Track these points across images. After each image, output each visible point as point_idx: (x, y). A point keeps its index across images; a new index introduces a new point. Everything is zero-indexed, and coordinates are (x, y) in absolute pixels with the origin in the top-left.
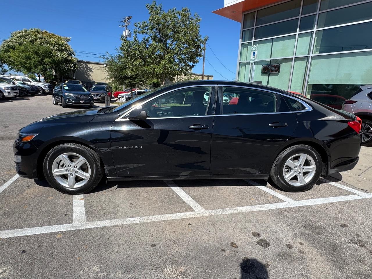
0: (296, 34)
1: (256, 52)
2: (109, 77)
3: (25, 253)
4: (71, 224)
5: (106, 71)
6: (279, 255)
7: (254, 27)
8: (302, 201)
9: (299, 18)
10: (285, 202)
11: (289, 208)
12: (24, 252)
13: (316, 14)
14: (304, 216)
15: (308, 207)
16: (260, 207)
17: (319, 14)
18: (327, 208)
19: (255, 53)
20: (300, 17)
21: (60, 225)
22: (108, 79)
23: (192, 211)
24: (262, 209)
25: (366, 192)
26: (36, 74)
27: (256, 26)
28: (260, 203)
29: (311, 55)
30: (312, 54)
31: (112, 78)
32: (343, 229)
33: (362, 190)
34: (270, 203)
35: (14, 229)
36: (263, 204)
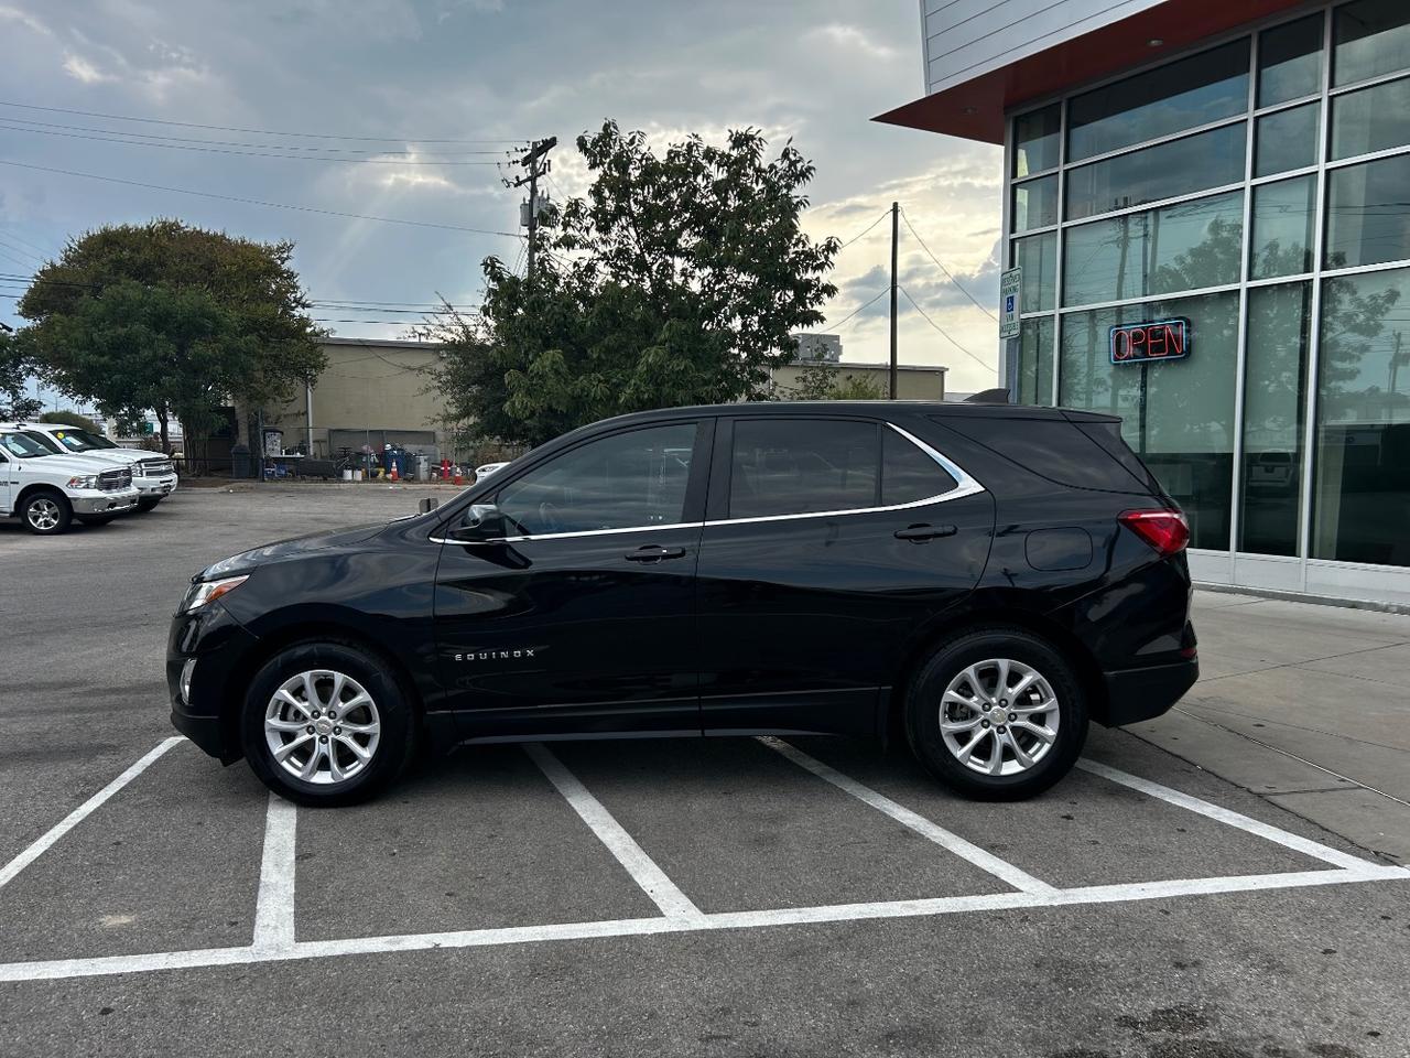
0: (1243, 188)
1: (1017, 296)
2: (453, 411)
3: (110, 1015)
4: (248, 948)
5: (439, 388)
6: (890, 1036)
7: (1062, 168)
8: (1088, 888)
9: (1246, 120)
10: (1018, 891)
11: (1018, 909)
12: (106, 1011)
13: (1320, 100)
14: (1058, 935)
15: (1093, 908)
16: (907, 906)
17: (1331, 99)
18: (1167, 913)
19: (1012, 298)
20: (1251, 115)
21: (212, 951)
22: (448, 418)
23: (654, 916)
24: (912, 913)
25: (1388, 860)
26: (150, 414)
27: (1067, 161)
28: (919, 894)
29: (1316, 275)
30: (1324, 268)
31: (465, 414)
32: (1179, 974)
33: (1376, 853)
34: (956, 894)
35: (77, 957)
36: (928, 898)
